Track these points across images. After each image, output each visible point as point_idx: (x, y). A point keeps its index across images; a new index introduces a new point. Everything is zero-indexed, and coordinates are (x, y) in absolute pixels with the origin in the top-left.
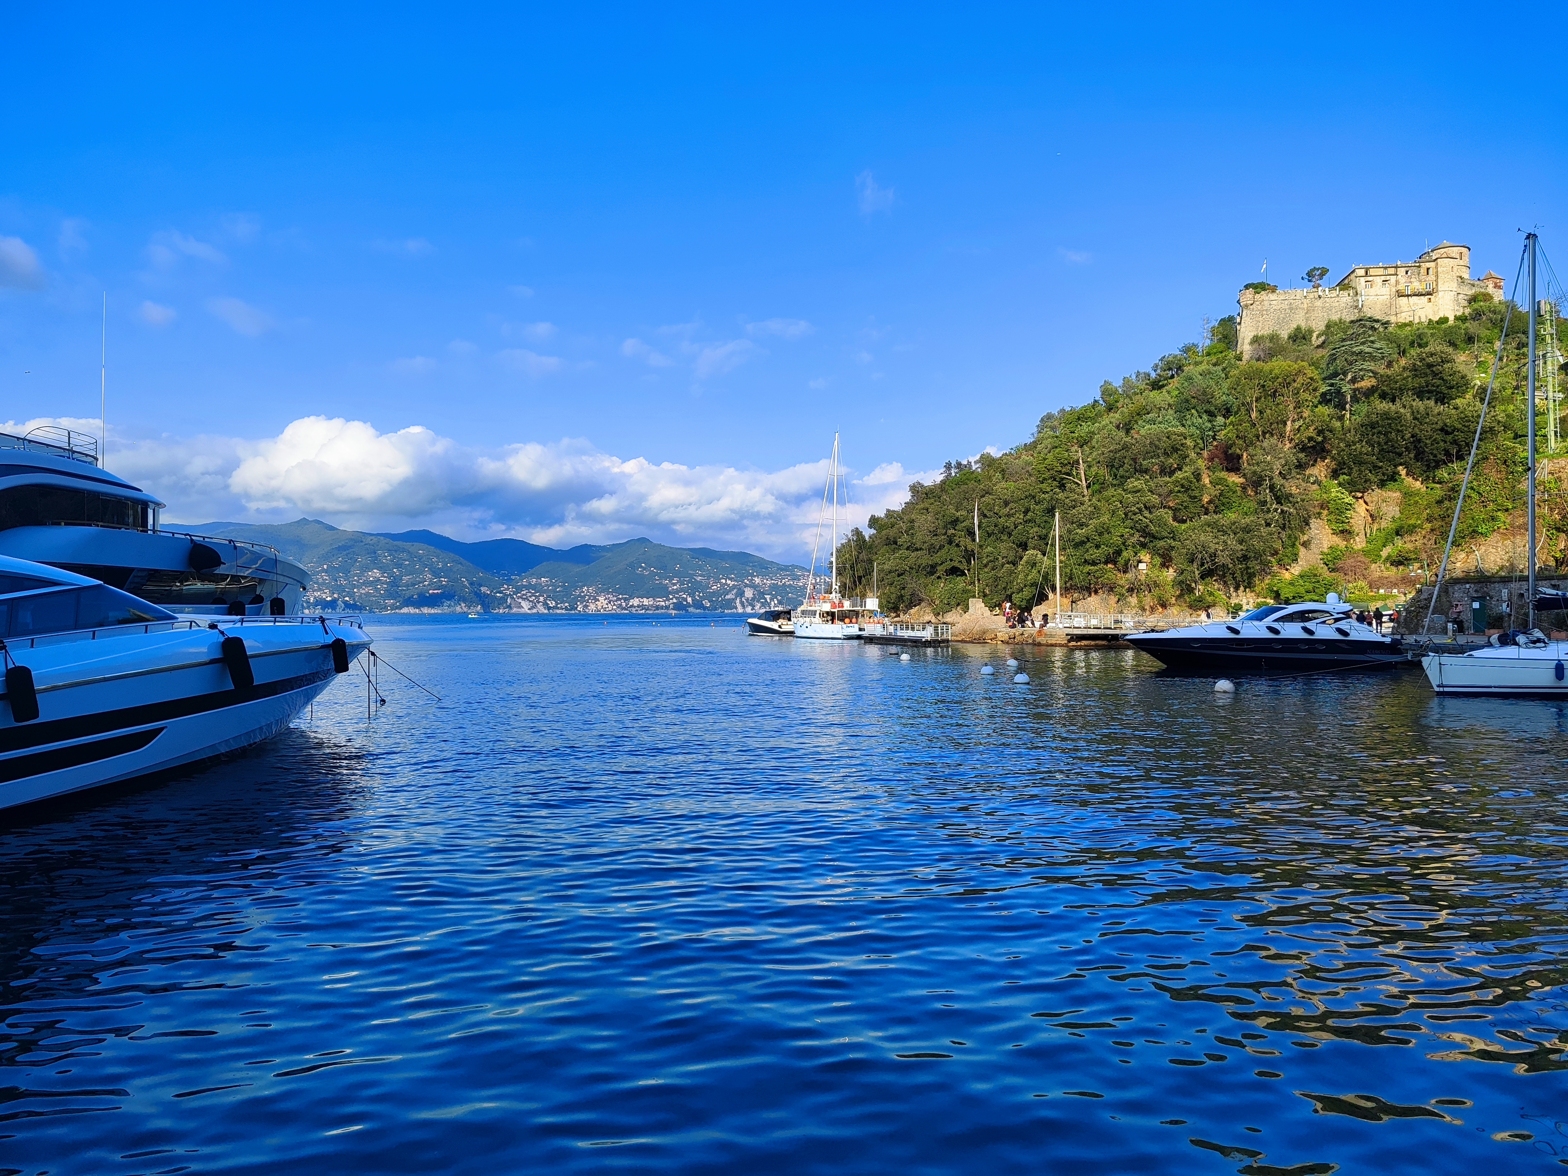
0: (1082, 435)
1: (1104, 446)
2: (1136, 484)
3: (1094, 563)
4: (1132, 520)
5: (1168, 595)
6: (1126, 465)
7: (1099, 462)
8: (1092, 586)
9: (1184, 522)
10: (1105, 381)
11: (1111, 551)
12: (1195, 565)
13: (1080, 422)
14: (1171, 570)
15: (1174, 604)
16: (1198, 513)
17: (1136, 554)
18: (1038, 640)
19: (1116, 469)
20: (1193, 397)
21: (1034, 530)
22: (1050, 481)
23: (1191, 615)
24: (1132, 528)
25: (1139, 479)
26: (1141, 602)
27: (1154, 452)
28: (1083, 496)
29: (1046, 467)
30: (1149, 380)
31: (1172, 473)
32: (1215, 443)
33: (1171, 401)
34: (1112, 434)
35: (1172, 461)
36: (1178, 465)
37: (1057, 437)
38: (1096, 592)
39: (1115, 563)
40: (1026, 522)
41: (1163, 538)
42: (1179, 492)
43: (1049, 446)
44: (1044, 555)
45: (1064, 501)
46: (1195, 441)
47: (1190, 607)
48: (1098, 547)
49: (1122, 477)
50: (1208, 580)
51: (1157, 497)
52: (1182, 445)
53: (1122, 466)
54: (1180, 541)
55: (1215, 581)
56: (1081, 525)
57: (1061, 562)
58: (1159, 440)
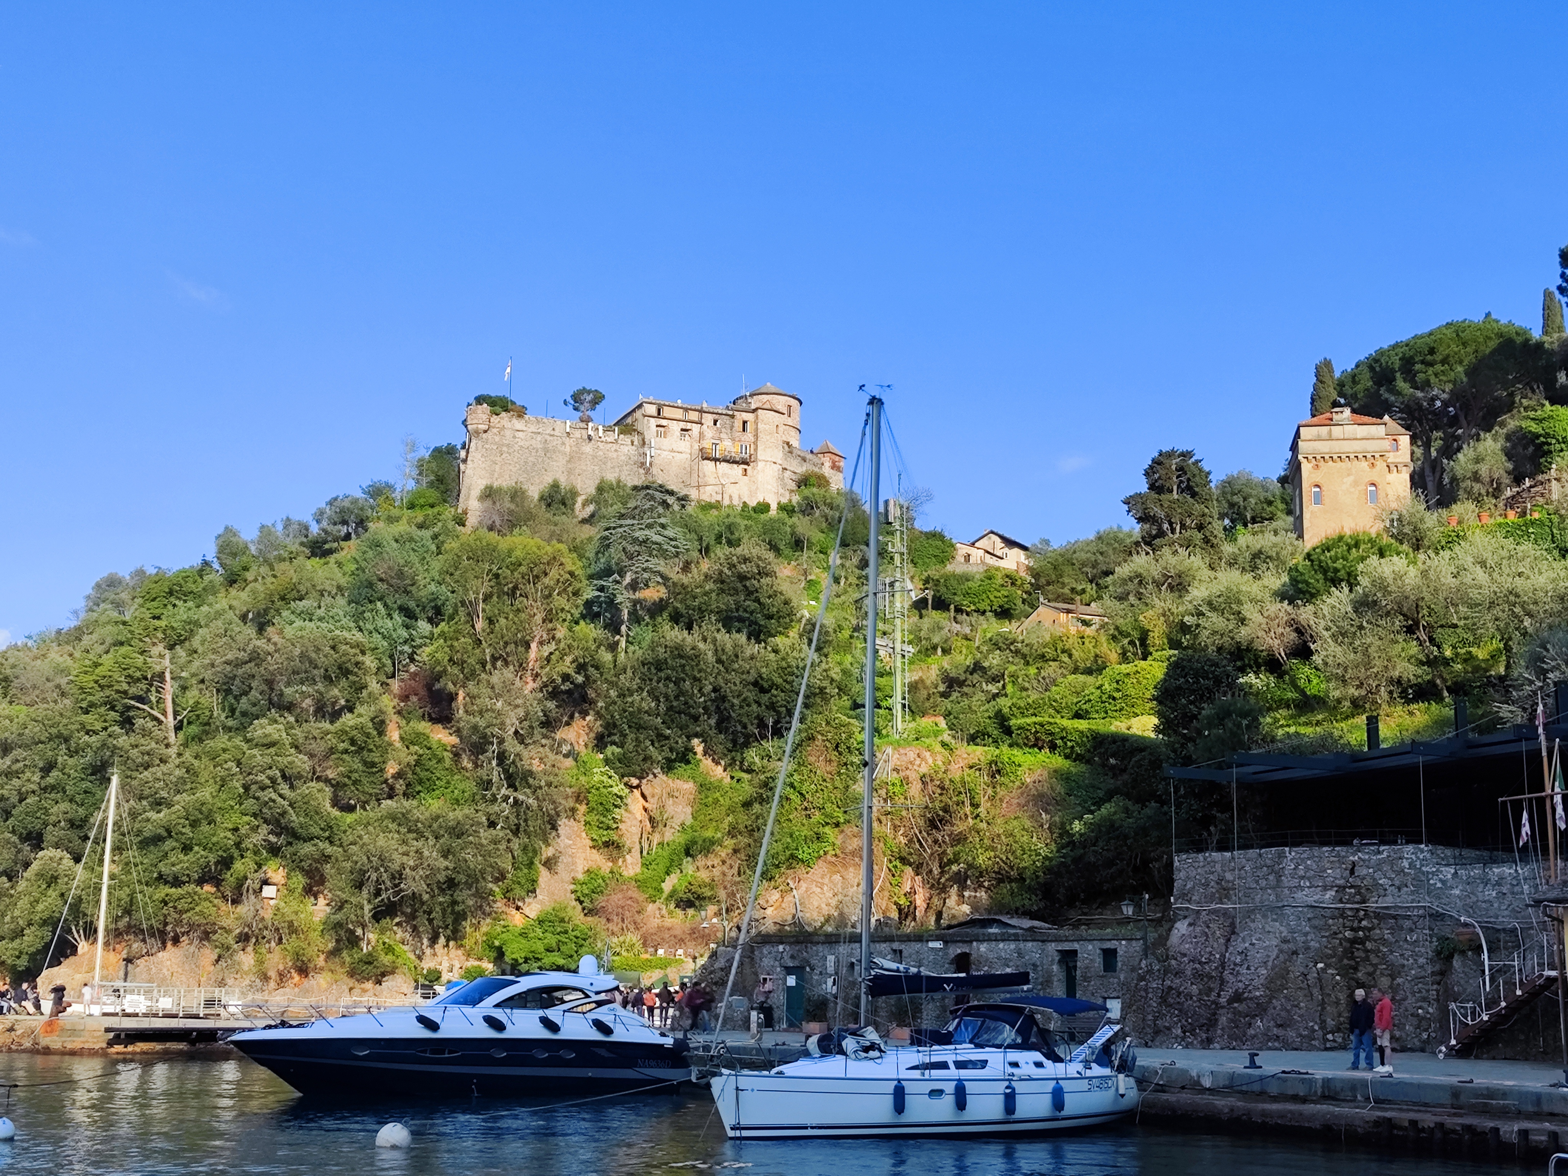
0: (175, 625)
1: (215, 651)
2: (270, 729)
3: (176, 882)
4: (257, 799)
5: (311, 951)
6: (253, 692)
7: (202, 681)
8: (169, 928)
9: (351, 809)
10: (226, 528)
11: (212, 858)
12: (365, 892)
13: (172, 599)
14: (322, 901)
15: (322, 969)
16: (376, 794)
17: (260, 866)
18: (46, 1041)
19: (235, 697)
20: (381, 580)
21: (60, 809)
22: (102, 710)
23: (351, 989)
24: (255, 815)
25: (276, 722)
26: (262, 963)
27: (306, 672)
28: (167, 746)
29: (96, 682)
30: (306, 536)
31: (335, 716)
32: (413, 668)
33: (343, 581)
34: (232, 630)
35: (337, 694)
36: (347, 701)
37: (124, 623)
38: (176, 941)
39: (217, 882)
40: (44, 789)
41: (312, 839)
42: (346, 751)
43: (109, 640)
44: (77, 860)
45: (127, 752)
46: (380, 659)
47: (352, 974)
48: (186, 848)
49: (244, 714)
50: (386, 922)
51: (306, 758)
52: (357, 664)
53: (245, 693)
54: (341, 845)
55: (397, 924)
56: (158, 804)
57: (112, 877)
58: (318, 650)
